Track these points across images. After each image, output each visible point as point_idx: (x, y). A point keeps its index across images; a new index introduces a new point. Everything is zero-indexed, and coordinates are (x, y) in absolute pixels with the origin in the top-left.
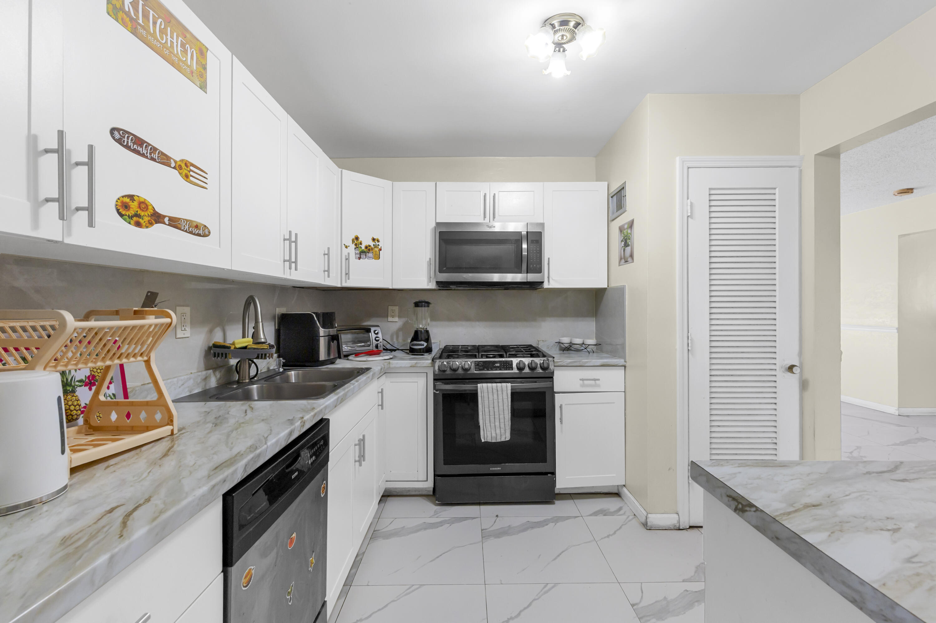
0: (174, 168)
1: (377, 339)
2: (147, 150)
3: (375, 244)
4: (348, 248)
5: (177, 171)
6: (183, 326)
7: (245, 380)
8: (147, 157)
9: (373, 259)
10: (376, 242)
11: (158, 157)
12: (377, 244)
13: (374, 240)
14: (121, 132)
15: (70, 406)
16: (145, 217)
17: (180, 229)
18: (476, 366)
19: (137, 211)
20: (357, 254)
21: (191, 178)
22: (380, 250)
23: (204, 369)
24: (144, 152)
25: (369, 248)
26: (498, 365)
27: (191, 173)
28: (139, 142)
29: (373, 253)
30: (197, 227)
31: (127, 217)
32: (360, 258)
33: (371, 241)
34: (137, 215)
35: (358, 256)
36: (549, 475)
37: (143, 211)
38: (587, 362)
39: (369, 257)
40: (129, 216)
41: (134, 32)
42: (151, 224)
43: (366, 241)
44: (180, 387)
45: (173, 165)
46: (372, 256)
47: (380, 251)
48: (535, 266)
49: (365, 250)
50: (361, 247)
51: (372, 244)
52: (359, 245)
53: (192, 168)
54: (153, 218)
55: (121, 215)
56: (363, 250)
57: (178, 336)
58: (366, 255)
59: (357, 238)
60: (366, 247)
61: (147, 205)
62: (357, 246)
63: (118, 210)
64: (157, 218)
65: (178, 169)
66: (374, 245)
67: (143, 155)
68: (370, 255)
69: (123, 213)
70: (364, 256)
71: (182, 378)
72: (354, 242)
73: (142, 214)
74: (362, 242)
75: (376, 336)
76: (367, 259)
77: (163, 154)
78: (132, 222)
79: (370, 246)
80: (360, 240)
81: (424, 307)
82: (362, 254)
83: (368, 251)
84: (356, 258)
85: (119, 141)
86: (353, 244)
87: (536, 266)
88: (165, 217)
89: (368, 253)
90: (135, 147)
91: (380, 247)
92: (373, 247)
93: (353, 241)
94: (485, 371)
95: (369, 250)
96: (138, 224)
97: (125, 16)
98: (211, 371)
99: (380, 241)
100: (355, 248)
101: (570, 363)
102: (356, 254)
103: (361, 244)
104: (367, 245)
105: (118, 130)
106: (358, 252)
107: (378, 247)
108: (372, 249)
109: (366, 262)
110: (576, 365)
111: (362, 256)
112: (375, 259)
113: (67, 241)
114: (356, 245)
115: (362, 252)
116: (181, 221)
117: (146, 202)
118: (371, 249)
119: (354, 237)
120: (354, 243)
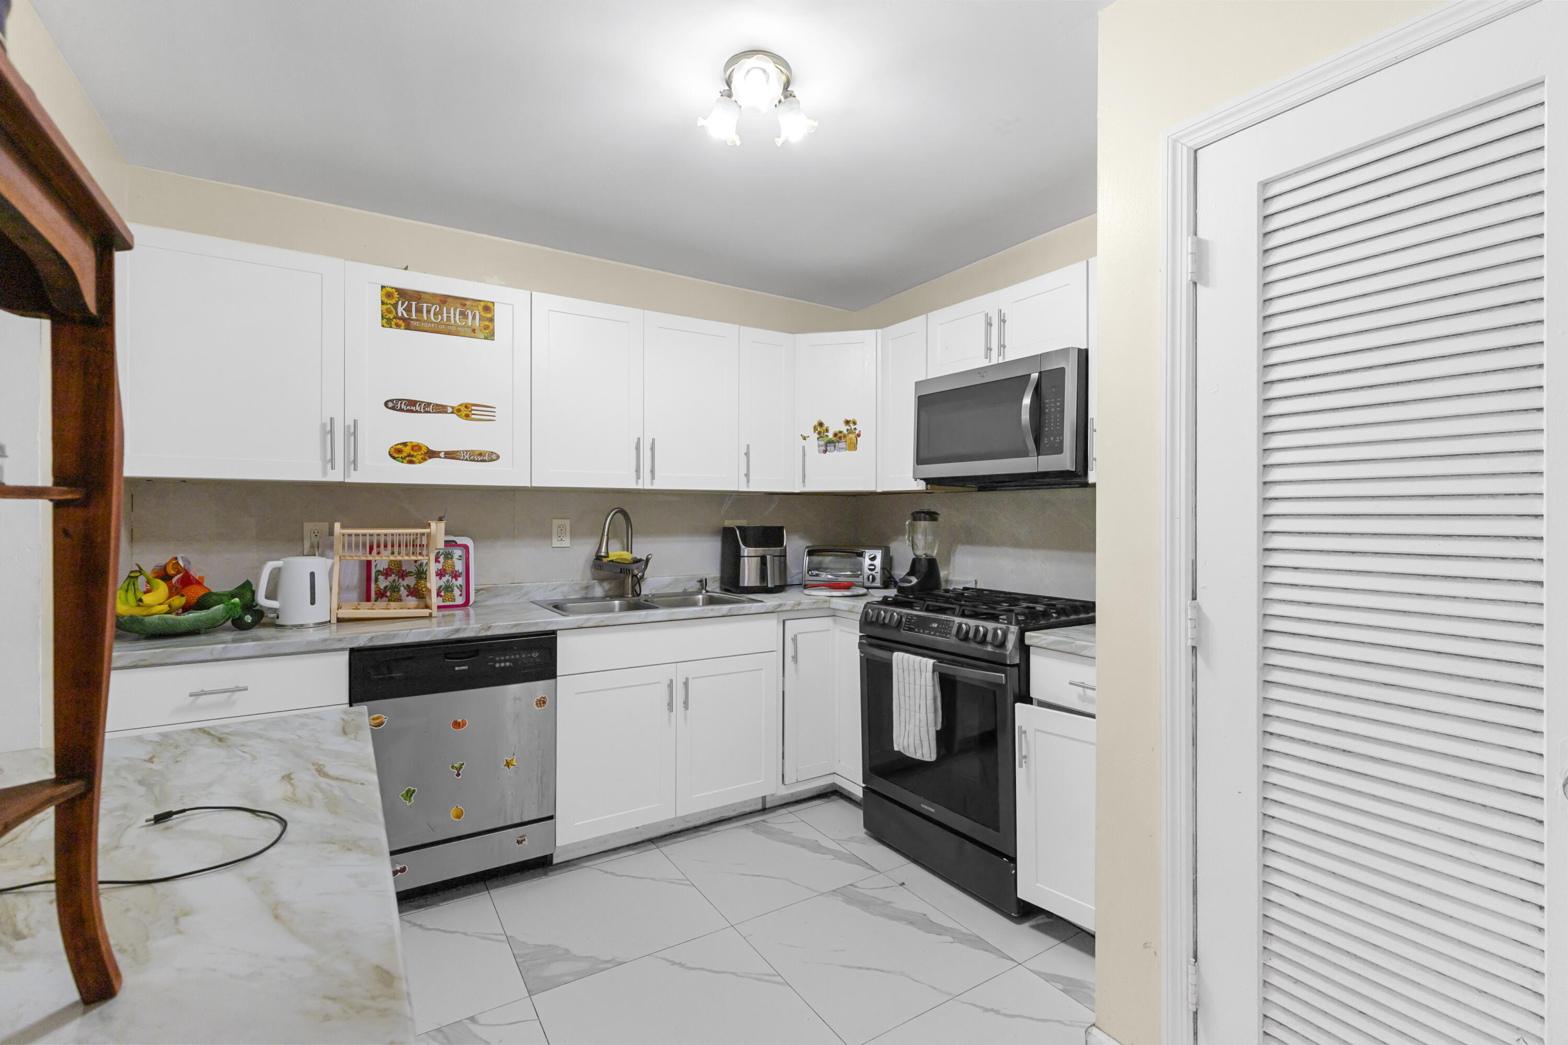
0: (452, 412)
1: (873, 567)
2: (421, 407)
3: (850, 428)
4: (808, 439)
5: (455, 415)
6: (560, 537)
7: (628, 594)
8: (421, 412)
9: (846, 450)
10: (851, 425)
11: (432, 409)
12: (853, 427)
13: (847, 422)
14: (394, 402)
15: (422, 588)
16: (418, 456)
17: (459, 459)
18: (907, 621)
19: (410, 453)
20: (822, 446)
21: (473, 416)
22: (859, 435)
23: (591, 579)
24: (417, 409)
25: (839, 435)
26: (935, 625)
27: (473, 412)
28: (412, 403)
29: (846, 441)
30: (480, 454)
31: (400, 459)
32: (825, 451)
33: (843, 425)
34: (409, 456)
35: (824, 448)
36: (1005, 859)
37: (416, 451)
38: (1085, 647)
39: (840, 449)
40: (402, 458)
41: (408, 327)
42: (424, 460)
43: (835, 425)
44: (550, 591)
45: (450, 410)
46: (845, 446)
47: (858, 438)
48: (1052, 438)
49: (834, 439)
50: (827, 435)
51: (844, 428)
52: (824, 433)
53: (473, 408)
54: (426, 455)
55: (394, 458)
56: (830, 439)
57: (553, 546)
58: (835, 446)
59: (821, 424)
60: (835, 435)
61: (420, 447)
62: (822, 435)
63: (391, 455)
64: (432, 454)
65: (456, 413)
66: (847, 430)
67: (417, 412)
68: (842, 445)
69: (396, 456)
70: (833, 448)
71: (554, 583)
72: (817, 430)
73: (415, 454)
74: (829, 428)
75: (870, 562)
76: (837, 451)
77: (437, 405)
78: (405, 461)
79: (840, 432)
80: (825, 426)
81: (925, 520)
82: (828, 445)
83: (838, 440)
84: (819, 452)
85: (393, 408)
86: (815, 432)
87: (1054, 439)
88: (440, 452)
89: (838, 442)
90: (408, 408)
91: (857, 432)
92: (847, 433)
93: (815, 429)
94: (915, 632)
95: (840, 438)
96: (411, 462)
97: (398, 321)
98: (596, 581)
99: (857, 423)
100: (818, 438)
101: (1054, 642)
102: (819, 446)
103: (827, 431)
104: (837, 430)
105: (392, 401)
106: (822, 443)
107: (855, 432)
108: (845, 436)
109: (837, 456)
110: (1060, 649)
111: (828, 448)
112: (849, 450)
113: (347, 481)
114: (819, 433)
115: (830, 442)
116: (460, 453)
117: (420, 445)
118: (843, 436)
119: (816, 423)
120: (817, 432)
